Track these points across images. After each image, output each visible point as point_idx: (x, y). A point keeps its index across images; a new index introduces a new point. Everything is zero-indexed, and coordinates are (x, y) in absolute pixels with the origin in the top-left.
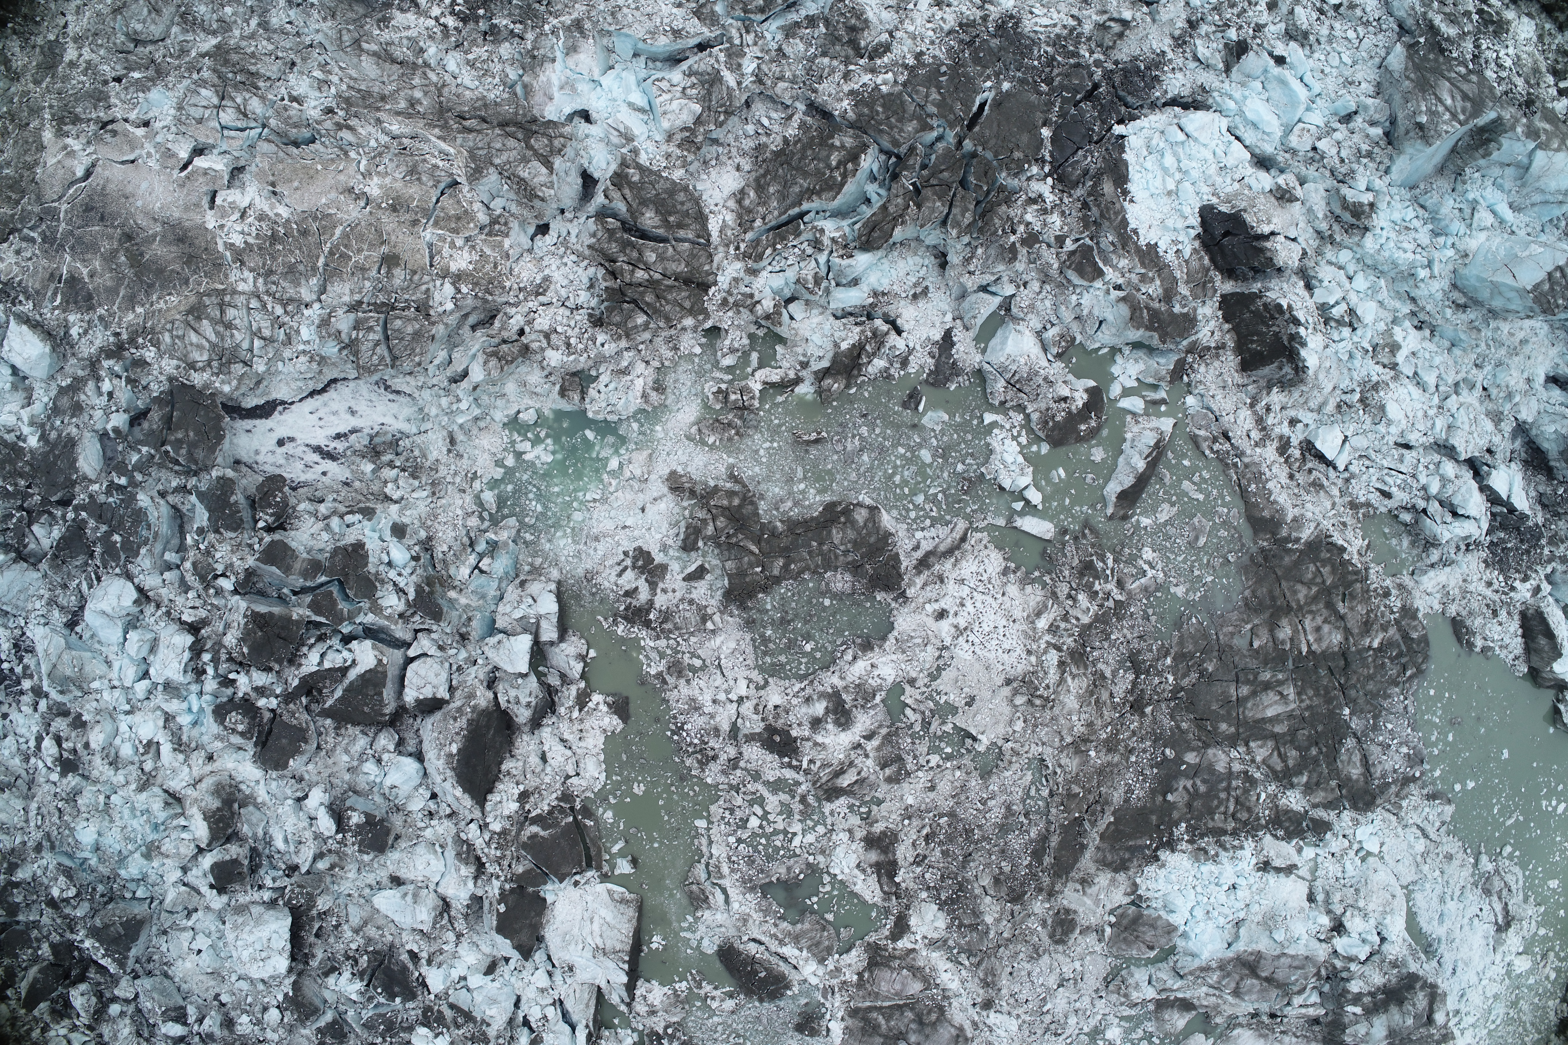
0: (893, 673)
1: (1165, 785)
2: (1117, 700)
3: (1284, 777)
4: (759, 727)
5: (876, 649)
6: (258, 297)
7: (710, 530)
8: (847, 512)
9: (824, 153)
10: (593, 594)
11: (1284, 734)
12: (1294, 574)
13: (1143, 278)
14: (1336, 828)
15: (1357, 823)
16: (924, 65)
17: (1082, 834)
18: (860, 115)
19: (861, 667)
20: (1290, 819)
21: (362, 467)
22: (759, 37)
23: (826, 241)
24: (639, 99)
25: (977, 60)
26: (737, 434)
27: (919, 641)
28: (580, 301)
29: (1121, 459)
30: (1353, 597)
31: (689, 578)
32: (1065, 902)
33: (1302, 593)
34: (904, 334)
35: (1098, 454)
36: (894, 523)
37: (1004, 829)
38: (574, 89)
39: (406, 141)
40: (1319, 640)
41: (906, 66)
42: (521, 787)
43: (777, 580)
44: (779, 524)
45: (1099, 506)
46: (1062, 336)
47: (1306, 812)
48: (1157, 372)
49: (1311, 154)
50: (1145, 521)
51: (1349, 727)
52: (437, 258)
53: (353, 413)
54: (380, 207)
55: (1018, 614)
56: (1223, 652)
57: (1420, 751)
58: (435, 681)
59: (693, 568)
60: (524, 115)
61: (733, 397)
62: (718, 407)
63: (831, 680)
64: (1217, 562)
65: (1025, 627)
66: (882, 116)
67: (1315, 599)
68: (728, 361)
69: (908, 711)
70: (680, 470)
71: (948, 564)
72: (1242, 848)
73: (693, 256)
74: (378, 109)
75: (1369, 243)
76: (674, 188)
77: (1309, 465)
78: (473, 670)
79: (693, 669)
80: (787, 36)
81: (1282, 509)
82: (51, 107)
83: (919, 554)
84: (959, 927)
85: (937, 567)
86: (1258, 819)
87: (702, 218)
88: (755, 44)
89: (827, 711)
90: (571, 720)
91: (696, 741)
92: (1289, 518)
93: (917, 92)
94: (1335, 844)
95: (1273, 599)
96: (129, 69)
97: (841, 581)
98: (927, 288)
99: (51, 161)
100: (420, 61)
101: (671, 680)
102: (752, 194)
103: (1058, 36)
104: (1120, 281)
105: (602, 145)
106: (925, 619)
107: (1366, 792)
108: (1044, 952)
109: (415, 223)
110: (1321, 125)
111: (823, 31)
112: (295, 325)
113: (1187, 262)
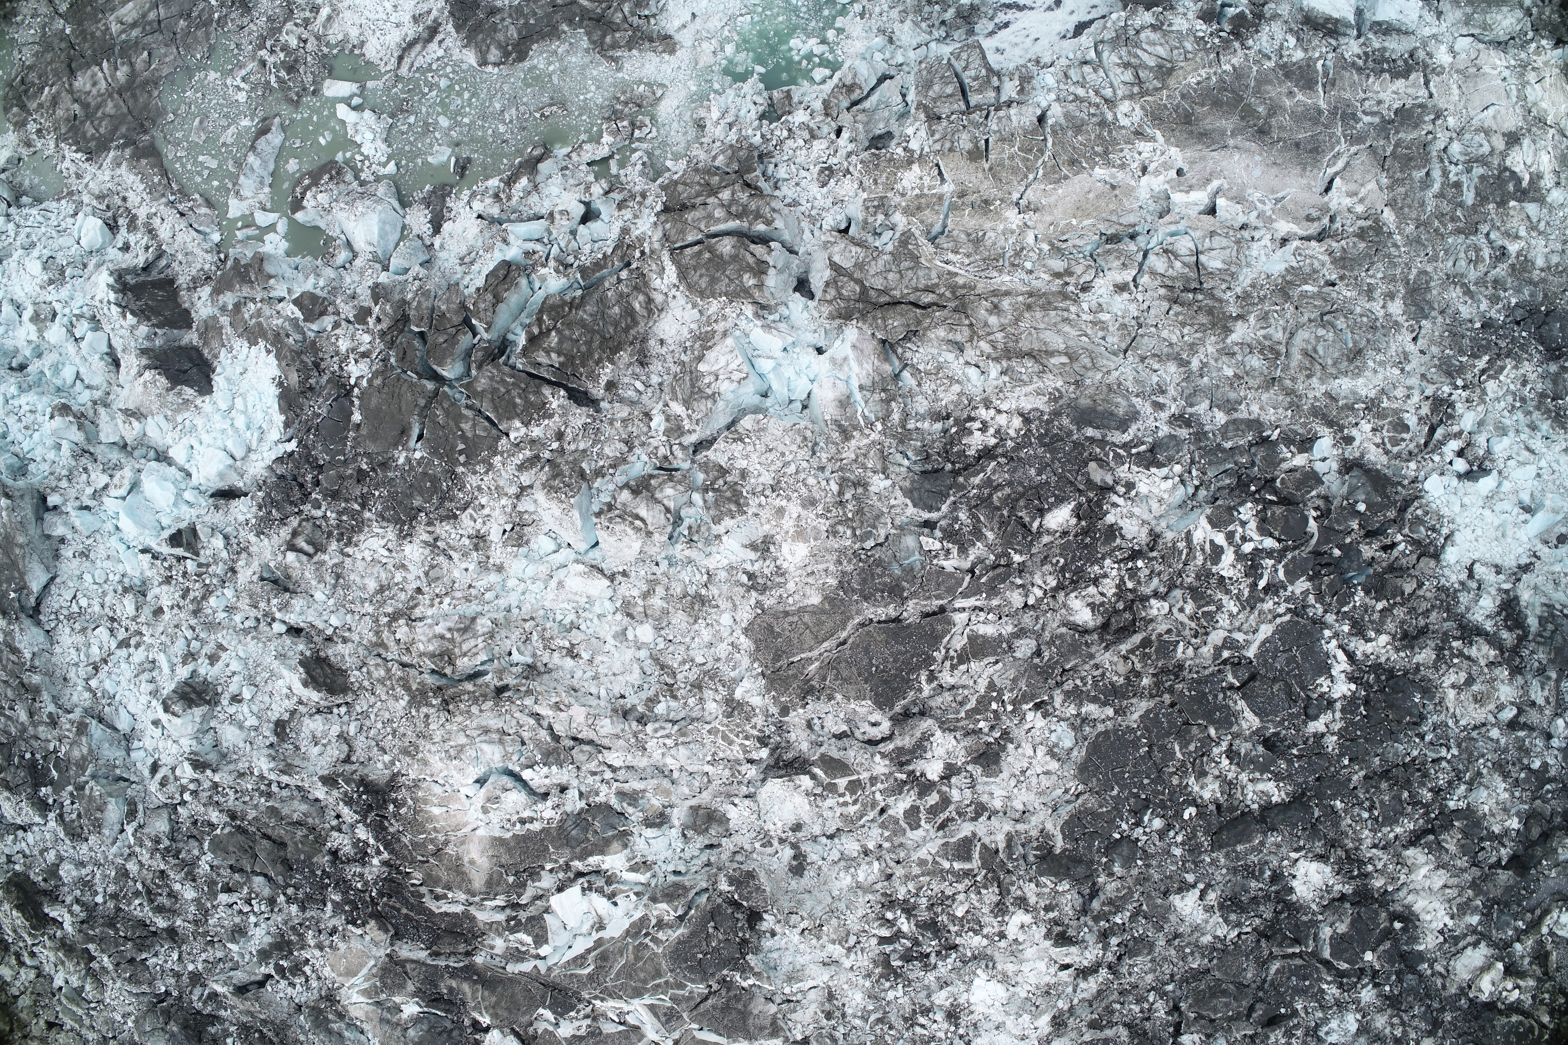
6: (1106, 100)
7: (626, 8)
8: (507, 54)
9: (567, 345)
12: (117, 121)
13: (260, 314)
16: (483, 461)
18: (538, 393)
22: (654, 454)
23: (552, 263)
24: (764, 365)
25: (433, 480)
29: (272, 167)
30: (68, 120)
33: (109, 107)
34: (475, 215)
35: (292, 165)
36: (465, 58)
38: (833, 360)
41: (500, 454)
44: (568, 30)
46: (333, 255)
48: (245, 246)
52: (933, 172)
53: (998, 50)
54: (1002, 200)
55: (347, 14)
56: (172, 40)
60: (875, 318)
65: (340, 5)
66: (514, 393)
70: (666, 56)
71: (411, 36)
73: (682, 232)
74: (1031, 294)
76: (712, 289)
77: (111, 215)
81: (131, 170)
82: (1395, 245)
83: (438, 37)
85: (421, 29)
87: (683, 275)
88: (656, 448)
92: (124, 164)
93: (485, 429)
95: (133, 95)
96: (1319, 295)
98: (461, 266)
99: (1372, 186)
100: (1005, 363)
102: (637, 306)
103: (361, 531)
104: (280, 306)
105: (797, 323)
109: (962, 195)
110: (105, 499)
111: (584, 465)
112: (1062, 86)
113: (224, 346)
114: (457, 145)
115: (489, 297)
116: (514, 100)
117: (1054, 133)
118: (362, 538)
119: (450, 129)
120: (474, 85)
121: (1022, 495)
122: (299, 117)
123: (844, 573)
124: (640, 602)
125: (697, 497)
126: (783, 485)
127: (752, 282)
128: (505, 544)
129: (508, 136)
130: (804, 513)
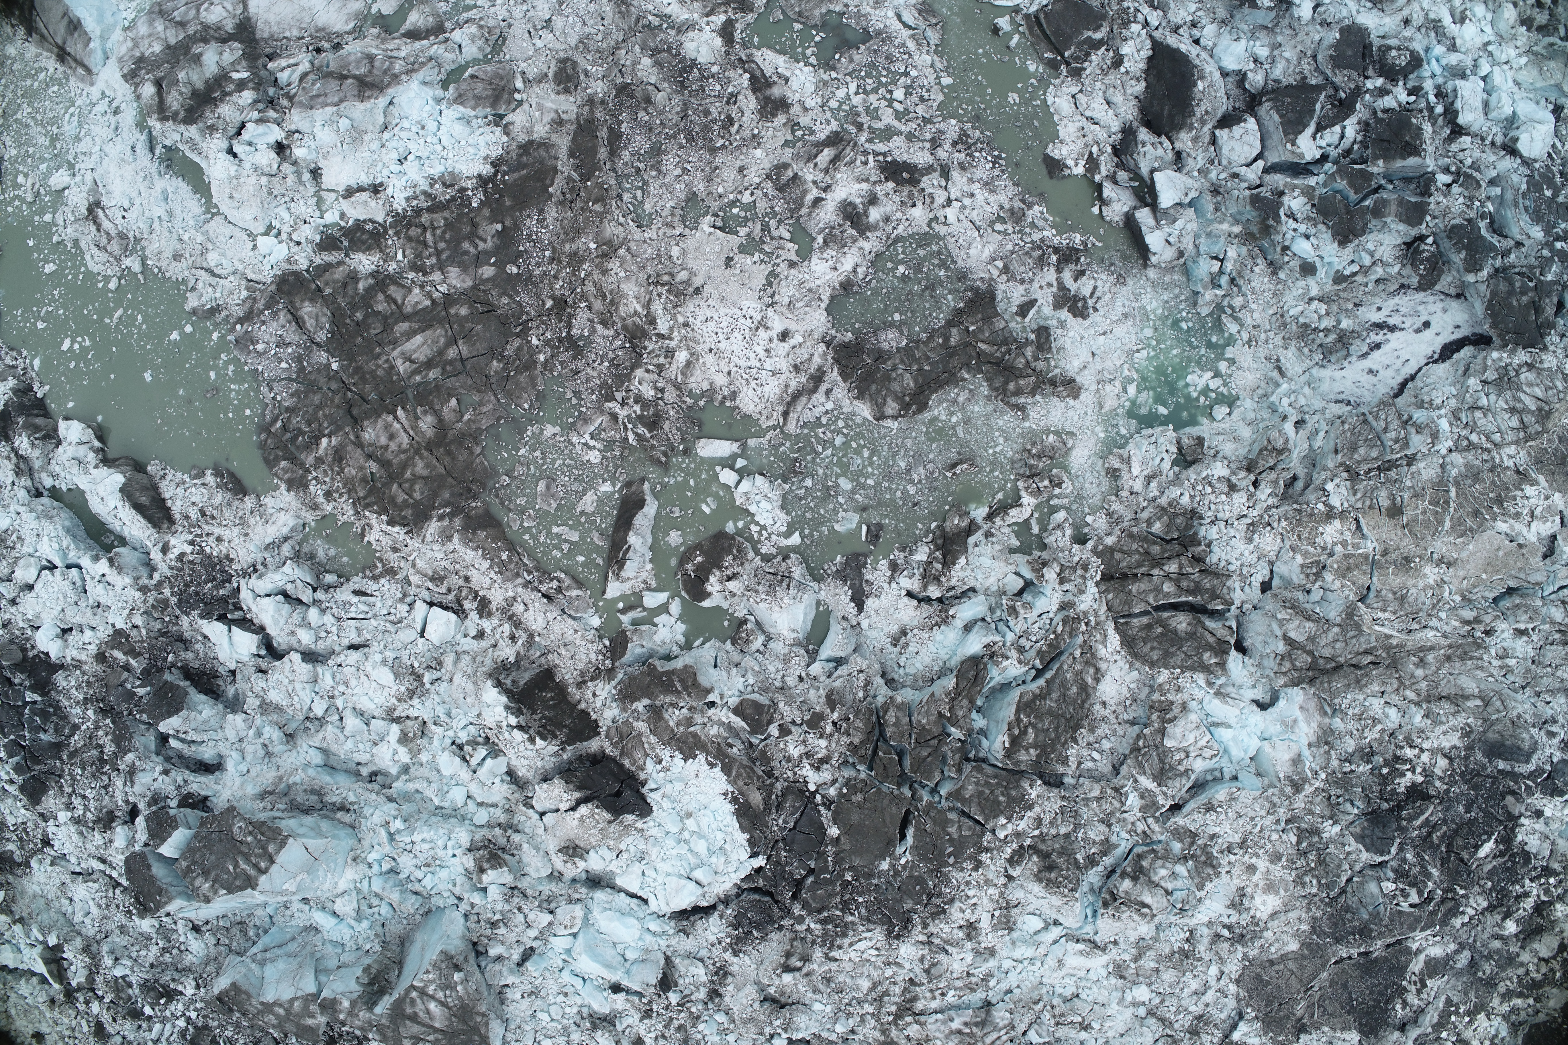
0: (813, 267)
1: (507, 238)
2: (583, 305)
3: (383, 281)
4: (925, 182)
5: (837, 285)
6: (1495, 445)
7: (1029, 352)
8: (905, 407)
9: (1041, 738)
10: (1112, 264)
11: (396, 323)
12: (434, 484)
13: (689, 722)
14: (309, 250)
15: (289, 261)
16: (970, 858)
17: (577, 168)
18: (1018, 787)
19: (847, 264)
20: (363, 243)
21: (1351, 322)
22: (1132, 831)
23: (1014, 654)
24: (1224, 734)
25: (921, 881)
26: (1029, 451)
27: (798, 305)
28: (1215, 529)
29: (650, 540)
30: (364, 480)
31: (1032, 303)
32: (572, 99)
33: (420, 467)
34: (904, 593)
35: (675, 538)
36: (857, 410)
37: (656, 151)
38: (1284, 723)
39: (1415, 626)
40: (388, 426)
41: (987, 850)
42: (1123, 70)
43: (950, 324)
44: (967, 376)
45: (658, 487)
46: (747, 641)
47: (347, 255)
48: (641, 637)
49: (553, 906)
50: (606, 487)
51: (327, 351)
52: (1353, 528)
53: (1371, 371)
54: (1420, 558)
55: (709, 359)
56: (486, 384)
57: (242, 351)
58: (1233, 143)
59: (1032, 312)
60: (1322, 683)
61: (1046, 483)
62: (1055, 471)
63: (871, 244)
64: (519, 470)
65: (698, 348)
66: (998, 792)
67: (404, 466)
68: (1061, 516)
69: (787, 235)
70: (1071, 402)
71: (793, 385)
72: (407, 199)
73: (1128, 603)
74: (1450, 647)
75: (463, 836)
76: (1165, 661)
77: (451, 597)
78: (1201, 162)
79: (1001, 220)
80: (1107, 840)
81: (466, 544)
83: (823, 387)
84: (669, 49)
85: (804, 379)
86: (397, 233)
87: (1128, 643)
88: (1133, 824)
89: (866, 214)
90: (1097, 143)
91: (977, 154)
92: (456, 538)
93: (970, 828)
94: (307, 233)
95: (449, 453)
97: (890, 340)
98: (895, 645)
100: (1425, 706)
101: (1017, 204)
102: (1090, 680)
103: (845, 935)
104: (711, 712)
105: (1240, 681)
106: (799, 328)
107: (289, 293)
108: (577, 47)
109: (1385, 553)
110: (552, 939)
111: (1078, 856)
112: (1455, 430)
113: (647, 755)
114: (864, 509)
115: (965, 702)
116: (918, 457)
117: (1457, 484)
118: (847, 941)
119: (853, 492)
120: (872, 441)
121: (1456, 832)
122: (672, 482)
123: (1314, 919)
124: (1133, 965)
125: (1181, 869)
126: (1249, 843)
127: (1213, 661)
128: (994, 928)
129: (918, 498)
130: (1272, 867)
